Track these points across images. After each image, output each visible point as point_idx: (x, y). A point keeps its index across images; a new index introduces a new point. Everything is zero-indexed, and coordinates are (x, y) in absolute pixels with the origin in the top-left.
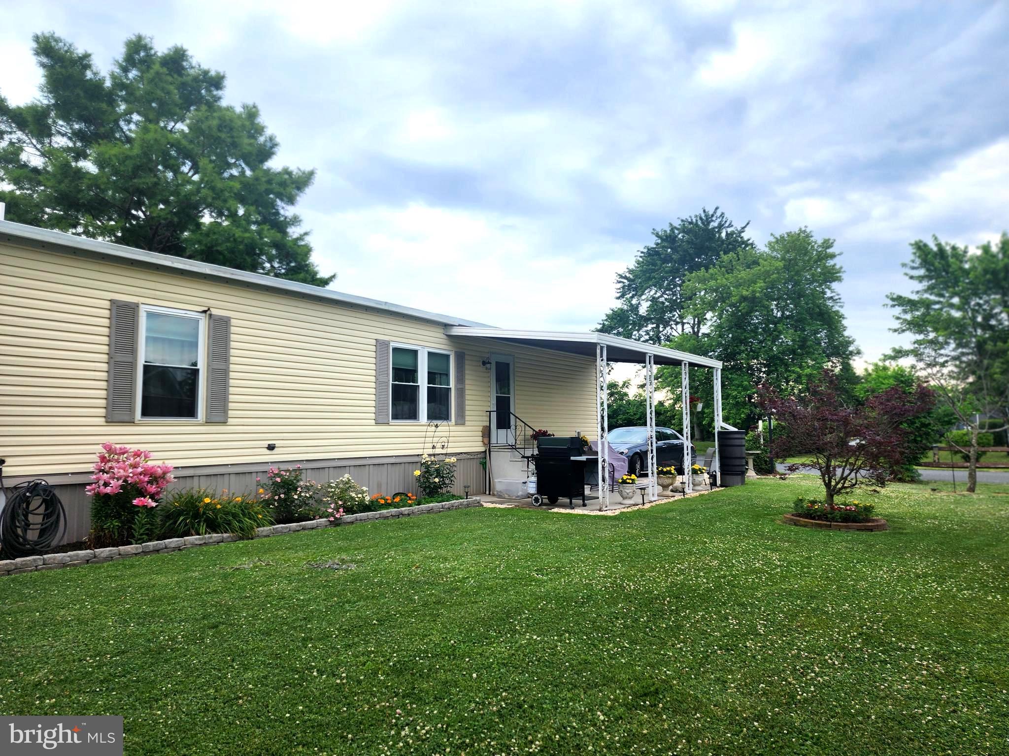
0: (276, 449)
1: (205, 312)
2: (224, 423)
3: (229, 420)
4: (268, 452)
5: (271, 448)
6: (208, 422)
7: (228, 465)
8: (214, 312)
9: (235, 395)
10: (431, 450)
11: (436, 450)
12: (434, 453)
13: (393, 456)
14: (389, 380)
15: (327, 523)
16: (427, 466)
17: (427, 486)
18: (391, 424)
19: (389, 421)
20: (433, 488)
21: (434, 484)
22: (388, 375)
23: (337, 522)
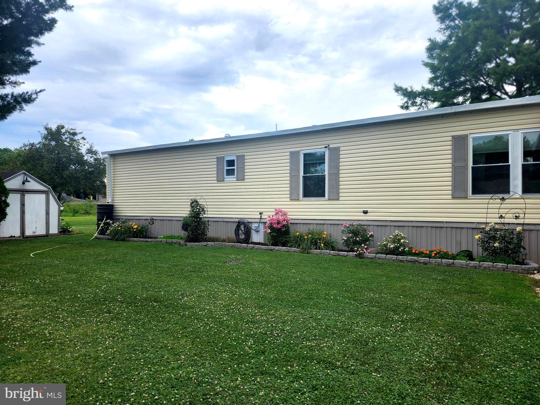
0: (368, 213)
1: (326, 147)
2: (338, 199)
3: (340, 198)
4: (364, 215)
5: (365, 212)
6: (329, 199)
7: (341, 220)
8: (331, 146)
9: (343, 185)
10: (499, 219)
11: (505, 220)
12: (503, 222)
13: (474, 223)
14: (467, 165)
15: (354, 255)
16: (487, 233)
17: (485, 249)
18: (470, 198)
19: (467, 195)
20: (492, 251)
21: (493, 248)
22: (466, 160)
23: (360, 256)
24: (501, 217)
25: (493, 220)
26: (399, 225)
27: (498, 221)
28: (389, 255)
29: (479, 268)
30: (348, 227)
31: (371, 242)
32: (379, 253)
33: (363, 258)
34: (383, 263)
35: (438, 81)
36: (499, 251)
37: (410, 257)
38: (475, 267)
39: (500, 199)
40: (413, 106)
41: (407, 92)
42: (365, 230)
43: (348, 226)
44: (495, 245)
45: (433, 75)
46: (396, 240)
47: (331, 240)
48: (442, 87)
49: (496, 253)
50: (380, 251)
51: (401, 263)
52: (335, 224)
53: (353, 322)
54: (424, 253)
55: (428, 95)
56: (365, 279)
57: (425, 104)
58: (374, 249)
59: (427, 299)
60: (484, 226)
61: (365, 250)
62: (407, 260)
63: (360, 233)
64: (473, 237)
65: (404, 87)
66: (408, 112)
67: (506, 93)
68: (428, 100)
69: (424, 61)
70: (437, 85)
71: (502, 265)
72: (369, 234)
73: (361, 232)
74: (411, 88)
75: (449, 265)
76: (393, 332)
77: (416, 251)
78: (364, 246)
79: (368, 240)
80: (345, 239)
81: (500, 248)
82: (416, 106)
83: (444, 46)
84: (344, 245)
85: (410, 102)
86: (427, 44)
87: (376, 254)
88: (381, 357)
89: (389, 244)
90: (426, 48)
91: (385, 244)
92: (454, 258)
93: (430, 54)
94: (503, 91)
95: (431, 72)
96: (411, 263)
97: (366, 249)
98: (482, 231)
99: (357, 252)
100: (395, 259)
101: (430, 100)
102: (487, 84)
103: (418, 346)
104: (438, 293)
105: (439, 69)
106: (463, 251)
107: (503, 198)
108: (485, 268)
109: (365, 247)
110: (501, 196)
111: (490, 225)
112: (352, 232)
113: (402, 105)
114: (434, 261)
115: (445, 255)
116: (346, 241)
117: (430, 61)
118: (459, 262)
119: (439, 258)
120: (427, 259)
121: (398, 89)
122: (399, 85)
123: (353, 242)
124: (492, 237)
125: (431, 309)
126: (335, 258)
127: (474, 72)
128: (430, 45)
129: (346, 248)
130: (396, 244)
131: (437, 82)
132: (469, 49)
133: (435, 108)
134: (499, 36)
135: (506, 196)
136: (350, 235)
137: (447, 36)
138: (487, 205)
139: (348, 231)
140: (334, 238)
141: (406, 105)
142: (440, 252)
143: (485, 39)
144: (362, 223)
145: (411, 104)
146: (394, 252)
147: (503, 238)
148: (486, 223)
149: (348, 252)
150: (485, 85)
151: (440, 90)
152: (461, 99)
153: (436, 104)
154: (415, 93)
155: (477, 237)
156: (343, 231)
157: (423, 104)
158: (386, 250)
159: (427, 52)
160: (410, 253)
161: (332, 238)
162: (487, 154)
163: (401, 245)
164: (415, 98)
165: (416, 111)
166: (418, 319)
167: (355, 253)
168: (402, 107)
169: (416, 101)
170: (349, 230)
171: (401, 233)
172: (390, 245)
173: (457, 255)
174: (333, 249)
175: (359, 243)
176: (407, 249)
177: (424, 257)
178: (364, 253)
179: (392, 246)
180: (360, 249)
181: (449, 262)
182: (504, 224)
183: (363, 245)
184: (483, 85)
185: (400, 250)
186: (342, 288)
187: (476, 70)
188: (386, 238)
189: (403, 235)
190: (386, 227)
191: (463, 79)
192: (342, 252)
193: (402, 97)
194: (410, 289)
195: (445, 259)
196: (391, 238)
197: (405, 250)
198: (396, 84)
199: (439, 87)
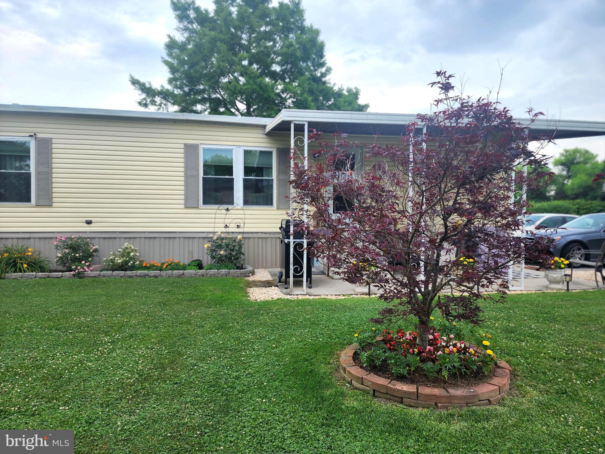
0: (93, 223)
1: (32, 136)
2: (50, 206)
3: (54, 204)
4: (86, 225)
5: (89, 223)
6: (37, 205)
7: (55, 232)
8: (39, 135)
9: (58, 188)
10: (224, 229)
11: (229, 229)
12: (227, 231)
13: (204, 232)
14: (198, 175)
15: (71, 276)
16: (214, 242)
17: (213, 257)
18: (201, 208)
19: (198, 205)
20: (219, 258)
21: (220, 256)
22: (198, 170)
23: (80, 275)
24: (226, 226)
25: (220, 229)
26: (130, 236)
27: (224, 230)
28: (116, 272)
29: (206, 276)
30: (65, 241)
31: (95, 258)
32: (105, 269)
33: (84, 277)
34: (108, 281)
35: (178, 83)
36: (224, 258)
37: (139, 272)
38: (203, 275)
39: (226, 210)
40: (152, 104)
41: (145, 87)
42: (87, 244)
43: (63, 239)
44: (221, 253)
45: (172, 76)
46: (126, 253)
47: (40, 259)
48: (181, 91)
49: (222, 261)
50: (106, 267)
51: (129, 279)
52: (46, 237)
53: (48, 356)
54: (155, 266)
55: (168, 96)
56: (78, 302)
57: (165, 105)
58: (98, 266)
59: (146, 313)
60: (212, 235)
61: (86, 268)
62: (136, 275)
63: (80, 248)
64: (203, 245)
65: (142, 80)
66: (146, 110)
67: (238, 110)
68: (168, 101)
69: (163, 58)
70: (176, 87)
71: (226, 271)
72: (91, 248)
73: (82, 247)
74: (150, 84)
75: (180, 276)
76: (98, 356)
77: (147, 264)
78: (86, 262)
79: (91, 255)
80: (60, 255)
81: (226, 256)
82: (156, 105)
83: (182, 47)
84: (58, 263)
85: (149, 100)
86: (167, 40)
87: (101, 271)
88: (76, 386)
89: (116, 259)
90: (164, 44)
91: (111, 259)
92: (184, 268)
93: (169, 51)
94: (235, 107)
95: (170, 72)
96: (141, 278)
97: (88, 267)
98: (210, 239)
99: (75, 271)
100: (123, 275)
101: (170, 102)
102: (223, 98)
103: (123, 364)
104: (160, 305)
105: (177, 71)
106: (194, 261)
107: (228, 209)
108: (211, 275)
109: (87, 264)
110: (226, 207)
111: (217, 234)
112: (70, 247)
113: (140, 101)
114: (165, 274)
115: (175, 266)
116: (61, 258)
117: (169, 60)
118: (188, 272)
119: (171, 270)
120: (157, 271)
121: (135, 82)
122: (136, 77)
123: (71, 260)
124: (218, 245)
125: (148, 323)
126: (43, 281)
127: (210, 83)
128: (169, 42)
129: (60, 268)
130: (125, 258)
131: (177, 85)
132: (206, 59)
133: (175, 112)
134: (230, 53)
135: (230, 207)
136: (67, 251)
137: (186, 38)
138: (214, 215)
139: (64, 245)
140: (45, 256)
141: (144, 102)
142: (172, 263)
143: (219, 52)
144: (84, 236)
145: (150, 101)
146: (123, 267)
147: (227, 245)
148: (214, 232)
149: (63, 271)
150: (221, 98)
151: (180, 94)
152: (199, 107)
153: (176, 108)
154: (154, 90)
155: (206, 246)
156: (57, 247)
157: (163, 105)
158: (113, 265)
159: (167, 49)
160: (141, 267)
161: (41, 256)
162: (216, 166)
163: (131, 259)
164: (154, 96)
165: (155, 111)
166: (131, 336)
167: (72, 273)
168: (140, 104)
169: (155, 99)
170: (67, 245)
171: (132, 246)
172: (118, 260)
173: (189, 265)
174: (42, 270)
175: (79, 260)
176: (137, 263)
177: (155, 270)
178: (85, 271)
179: (120, 261)
180: (79, 267)
181: (179, 273)
182: (228, 233)
183: (83, 262)
184: (219, 98)
185: (129, 264)
186: (44, 316)
187: (212, 81)
188: (113, 253)
189: (133, 248)
190: (114, 240)
191: (202, 87)
192: (54, 273)
193: (140, 92)
194: (131, 306)
195: (176, 270)
196: (120, 251)
197: (136, 264)
198: (133, 75)
199: (179, 90)
